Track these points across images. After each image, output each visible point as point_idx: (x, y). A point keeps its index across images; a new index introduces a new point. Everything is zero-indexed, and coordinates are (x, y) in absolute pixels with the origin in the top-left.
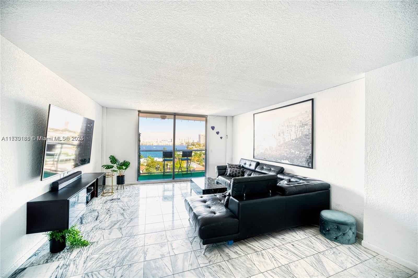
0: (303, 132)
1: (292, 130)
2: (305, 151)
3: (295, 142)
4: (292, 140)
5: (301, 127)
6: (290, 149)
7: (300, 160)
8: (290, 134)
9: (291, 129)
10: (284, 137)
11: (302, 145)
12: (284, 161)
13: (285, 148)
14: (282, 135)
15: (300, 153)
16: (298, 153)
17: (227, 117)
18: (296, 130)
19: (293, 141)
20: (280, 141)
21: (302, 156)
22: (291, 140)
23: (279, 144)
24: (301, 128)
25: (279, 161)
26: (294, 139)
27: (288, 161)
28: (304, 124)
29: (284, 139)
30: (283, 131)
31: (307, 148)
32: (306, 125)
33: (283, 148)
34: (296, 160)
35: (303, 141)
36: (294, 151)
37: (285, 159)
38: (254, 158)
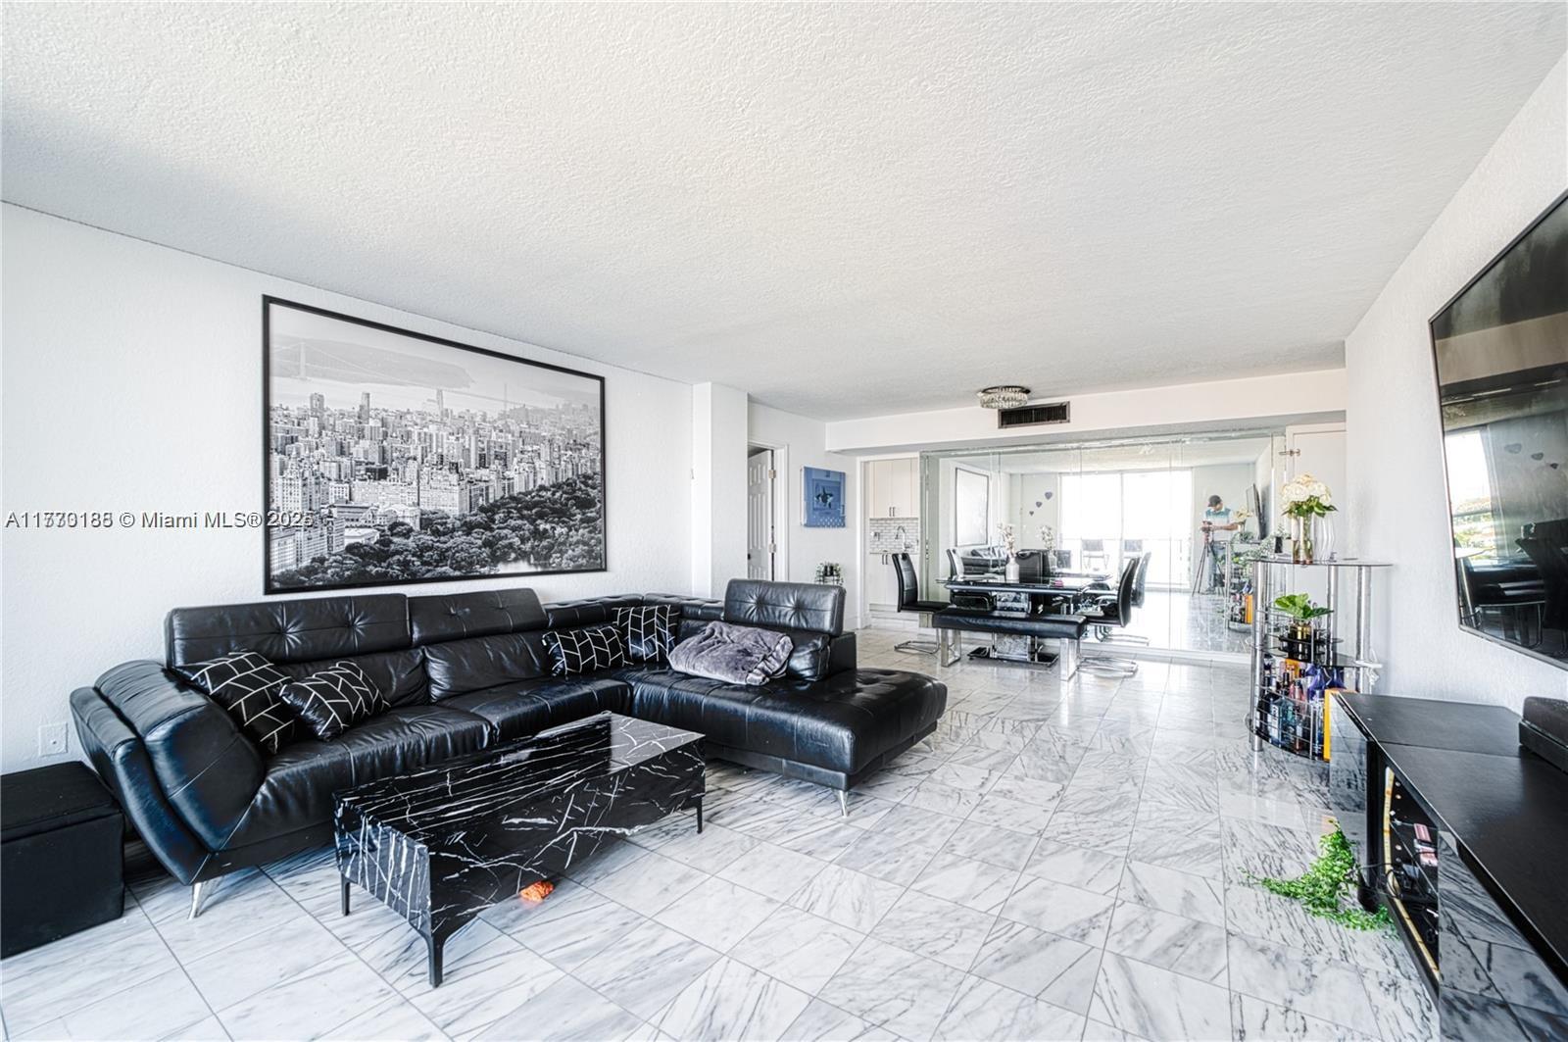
0: (577, 465)
1: (539, 454)
2: (584, 522)
3: (553, 494)
4: (542, 488)
5: (571, 449)
6: (535, 520)
7: (570, 552)
8: (534, 468)
9: (535, 447)
10: (507, 473)
11: (575, 505)
12: (509, 565)
13: (512, 518)
14: (496, 465)
15: (570, 530)
16: (564, 530)
18: (556, 455)
19: (543, 493)
20: (487, 488)
21: (575, 539)
22: (537, 487)
23: (481, 502)
24: (569, 453)
25: (485, 570)
26: (547, 485)
27: (529, 561)
28: (578, 441)
29: (506, 482)
30: (503, 450)
31: (589, 515)
32: (587, 446)
33: (502, 515)
34: (558, 555)
35: (579, 494)
36: (548, 526)
37: (516, 560)
38: (269, 591)
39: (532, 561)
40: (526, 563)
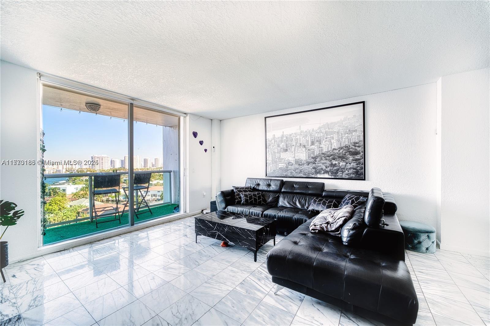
0: (350, 139)
1: (333, 138)
2: (353, 161)
3: (339, 151)
4: (334, 149)
5: (347, 134)
6: (331, 161)
7: (347, 172)
8: (331, 143)
9: (331, 136)
10: (321, 146)
11: (349, 154)
12: (321, 175)
13: (322, 160)
14: (317, 144)
15: (347, 164)
16: (344, 164)
17: (212, 120)
18: (340, 137)
19: (335, 151)
20: (314, 151)
21: (349, 167)
22: (332, 149)
23: (312, 155)
24: (347, 135)
25: (313, 176)
26: (336, 148)
27: (329, 174)
28: (351, 130)
29: (320, 149)
30: (320, 139)
31: (356, 158)
32: (355, 131)
33: (319, 159)
34: (341, 173)
35: (351, 150)
36: (337, 162)
37: (324, 173)
38: (266, 176)
39: (330, 174)
40: (327, 175)
